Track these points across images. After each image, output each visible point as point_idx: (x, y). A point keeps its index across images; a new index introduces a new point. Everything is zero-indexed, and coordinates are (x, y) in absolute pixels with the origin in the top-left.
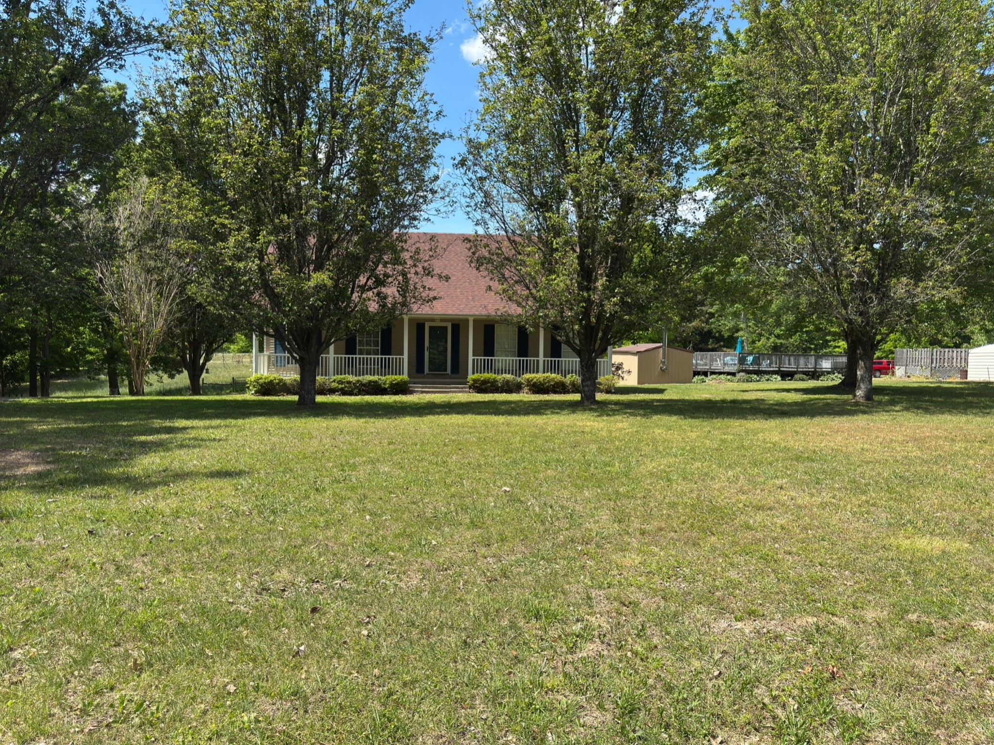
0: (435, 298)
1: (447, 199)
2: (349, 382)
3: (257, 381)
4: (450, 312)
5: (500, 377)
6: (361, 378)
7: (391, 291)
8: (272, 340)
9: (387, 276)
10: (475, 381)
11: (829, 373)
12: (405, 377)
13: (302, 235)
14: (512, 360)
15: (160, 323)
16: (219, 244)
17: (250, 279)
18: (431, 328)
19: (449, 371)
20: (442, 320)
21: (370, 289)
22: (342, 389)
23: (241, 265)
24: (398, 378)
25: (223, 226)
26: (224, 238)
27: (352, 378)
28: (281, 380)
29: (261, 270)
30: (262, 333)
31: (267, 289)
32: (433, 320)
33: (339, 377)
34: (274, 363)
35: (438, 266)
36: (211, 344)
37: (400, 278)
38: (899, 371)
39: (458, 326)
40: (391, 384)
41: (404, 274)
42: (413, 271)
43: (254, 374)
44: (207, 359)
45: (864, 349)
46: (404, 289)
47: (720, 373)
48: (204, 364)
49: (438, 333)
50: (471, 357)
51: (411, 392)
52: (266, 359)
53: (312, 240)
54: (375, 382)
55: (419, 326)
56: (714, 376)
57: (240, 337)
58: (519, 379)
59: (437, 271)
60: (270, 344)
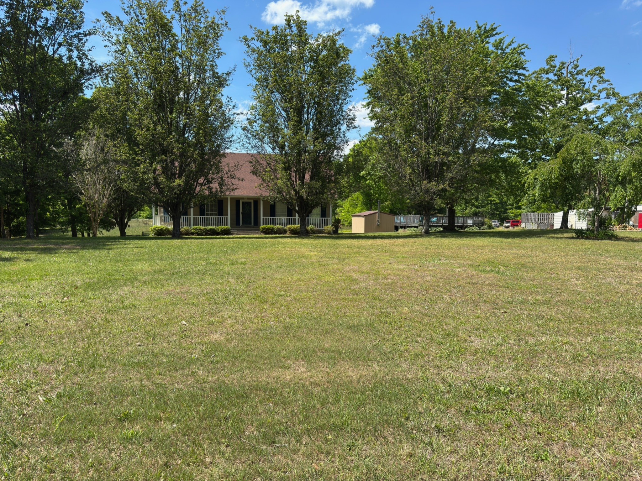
0: (236, 189)
1: (241, 143)
2: (200, 229)
3: (155, 229)
4: (250, 195)
5: (276, 227)
6: (206, 227)
7: (215, 186)
8: (162, 209)
9: (213, 179)
10: (263, 229)
11: (471, 226)
12: (229, 227)
13: (173, 162)
14: (284, 219)
15: (105, 200)
16: (137, 168)
17: (150, 182)
18: (243, 203)
19: (253, 224)
20: (248, 199)
21: (205, 185)
22: (197, 233)
23: (146, 176)
24: (225, 227)
25: (139, 160)
26: (139, 165)
27: (202, 227)
28: (167, 228)
29: (154, 178)
30: (157, 205)
31: (157, 185)
32: (243, 199)
33: (196, 227)
34: (164, 220)
35: (238, 174)
36: (131, 212)
37: (220, 179)
38: (523, 225)
39: (256, 202)
40: (221, 230)
41: (222, 178)
42: (226, 176)
43: (153, 226)
44: (129, 220)
45: (426, 212)
46: (221, 184)
47: (411, 227)
48: (127, 222)
49: (247, 204)
50: (262, 217)
51: (232, 234)
52: (159, 218)
53: (177, 164)
54: (214, 229)
55: (236, 201)
56: (408, 229)
57: (146, 208)
58: (285, 228)
59: (237, 176)
60: (161, 210)
